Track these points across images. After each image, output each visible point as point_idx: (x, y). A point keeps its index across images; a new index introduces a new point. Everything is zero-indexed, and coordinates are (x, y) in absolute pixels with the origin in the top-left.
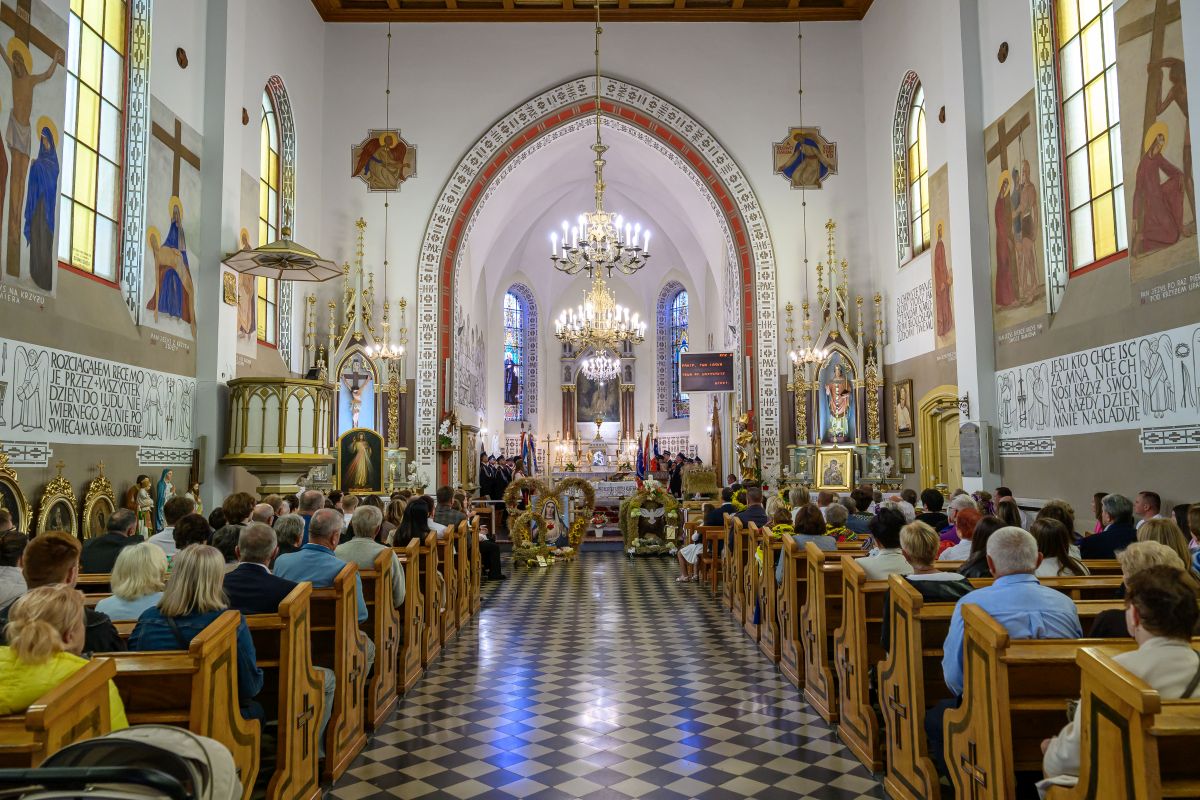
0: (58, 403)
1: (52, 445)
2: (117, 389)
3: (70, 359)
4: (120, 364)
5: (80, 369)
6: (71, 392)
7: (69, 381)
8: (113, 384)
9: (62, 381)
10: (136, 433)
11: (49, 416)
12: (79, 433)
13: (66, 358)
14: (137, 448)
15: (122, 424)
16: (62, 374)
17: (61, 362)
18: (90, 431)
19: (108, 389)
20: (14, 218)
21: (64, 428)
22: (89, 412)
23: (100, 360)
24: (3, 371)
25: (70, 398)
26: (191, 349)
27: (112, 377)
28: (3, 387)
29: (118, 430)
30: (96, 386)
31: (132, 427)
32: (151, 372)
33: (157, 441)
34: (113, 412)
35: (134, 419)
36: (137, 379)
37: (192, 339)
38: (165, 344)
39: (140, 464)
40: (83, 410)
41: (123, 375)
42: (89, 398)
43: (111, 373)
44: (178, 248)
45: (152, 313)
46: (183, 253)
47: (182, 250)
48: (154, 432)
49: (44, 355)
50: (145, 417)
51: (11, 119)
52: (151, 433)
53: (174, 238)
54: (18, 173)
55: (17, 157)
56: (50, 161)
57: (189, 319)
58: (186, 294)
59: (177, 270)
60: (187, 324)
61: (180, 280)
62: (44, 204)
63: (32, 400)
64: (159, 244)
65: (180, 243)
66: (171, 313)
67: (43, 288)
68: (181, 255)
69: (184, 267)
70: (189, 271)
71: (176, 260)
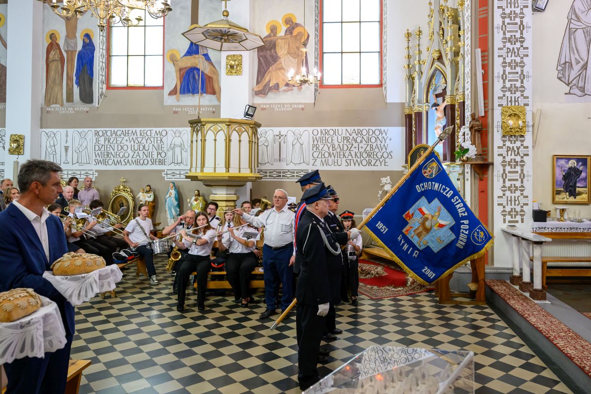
0: (99, 152)
1: (96, 171)
2: (144, 141)
3: (106, 132)
4: (145, 129)
5: (114, 135)
6: (108, 146)
7: (107, 142)
8: (140, 140)
9: (102, 142)
10: (162, 162)
11: (94, 158)
12: (115, 165)
13: (104, 132)
14: (164, 171)
15: (149, 159)
16: (102, 139)
17: (101, 133)
18: (124, 163)
19: (136, 142)
20: (69, 78)
21: (105, 163)
22: (121, 155)
23: (129, 129)
24: (67, 142)
25: (108, 149)
26: (216, 110)
27: (139, 136)
28: (66, 149)
29: (146, 162)
30: (126, 142)
31: (157, 160)
32: (174, 129)
33: (182, 167)
34: (141, 153)
35: (159, 156)
36: (161, 134)
37: (218, 103)
38: (188, 112)
39: (166, 179)
40: (118, 154)
41: (149, 133)
42: (122, 148)
43: (138, 134)
44: (198, 54)
45: (174, 97)
46: (204, 55)
47: (202, 54)
48: (180, 161)
49: (90, 132)
50: (170, 154)
51: (66, 40)
52: (176, 162)
53: (194, 49)
54: (71, 60)
55: (70, 54)
56: (89, 46)
57: (214, 93)
58: (210, 78)
59: (198, 67)
60: (212, 96)
61: (202, 72)
62: (87, 67)
63: (84, 152)
64: (178, 57)
65: (200, 50)
66: (193, 93)
67: (88, 103)
68: (203, 56)
69: (206, 63)
70: (212, 64)
71: (197, 61)
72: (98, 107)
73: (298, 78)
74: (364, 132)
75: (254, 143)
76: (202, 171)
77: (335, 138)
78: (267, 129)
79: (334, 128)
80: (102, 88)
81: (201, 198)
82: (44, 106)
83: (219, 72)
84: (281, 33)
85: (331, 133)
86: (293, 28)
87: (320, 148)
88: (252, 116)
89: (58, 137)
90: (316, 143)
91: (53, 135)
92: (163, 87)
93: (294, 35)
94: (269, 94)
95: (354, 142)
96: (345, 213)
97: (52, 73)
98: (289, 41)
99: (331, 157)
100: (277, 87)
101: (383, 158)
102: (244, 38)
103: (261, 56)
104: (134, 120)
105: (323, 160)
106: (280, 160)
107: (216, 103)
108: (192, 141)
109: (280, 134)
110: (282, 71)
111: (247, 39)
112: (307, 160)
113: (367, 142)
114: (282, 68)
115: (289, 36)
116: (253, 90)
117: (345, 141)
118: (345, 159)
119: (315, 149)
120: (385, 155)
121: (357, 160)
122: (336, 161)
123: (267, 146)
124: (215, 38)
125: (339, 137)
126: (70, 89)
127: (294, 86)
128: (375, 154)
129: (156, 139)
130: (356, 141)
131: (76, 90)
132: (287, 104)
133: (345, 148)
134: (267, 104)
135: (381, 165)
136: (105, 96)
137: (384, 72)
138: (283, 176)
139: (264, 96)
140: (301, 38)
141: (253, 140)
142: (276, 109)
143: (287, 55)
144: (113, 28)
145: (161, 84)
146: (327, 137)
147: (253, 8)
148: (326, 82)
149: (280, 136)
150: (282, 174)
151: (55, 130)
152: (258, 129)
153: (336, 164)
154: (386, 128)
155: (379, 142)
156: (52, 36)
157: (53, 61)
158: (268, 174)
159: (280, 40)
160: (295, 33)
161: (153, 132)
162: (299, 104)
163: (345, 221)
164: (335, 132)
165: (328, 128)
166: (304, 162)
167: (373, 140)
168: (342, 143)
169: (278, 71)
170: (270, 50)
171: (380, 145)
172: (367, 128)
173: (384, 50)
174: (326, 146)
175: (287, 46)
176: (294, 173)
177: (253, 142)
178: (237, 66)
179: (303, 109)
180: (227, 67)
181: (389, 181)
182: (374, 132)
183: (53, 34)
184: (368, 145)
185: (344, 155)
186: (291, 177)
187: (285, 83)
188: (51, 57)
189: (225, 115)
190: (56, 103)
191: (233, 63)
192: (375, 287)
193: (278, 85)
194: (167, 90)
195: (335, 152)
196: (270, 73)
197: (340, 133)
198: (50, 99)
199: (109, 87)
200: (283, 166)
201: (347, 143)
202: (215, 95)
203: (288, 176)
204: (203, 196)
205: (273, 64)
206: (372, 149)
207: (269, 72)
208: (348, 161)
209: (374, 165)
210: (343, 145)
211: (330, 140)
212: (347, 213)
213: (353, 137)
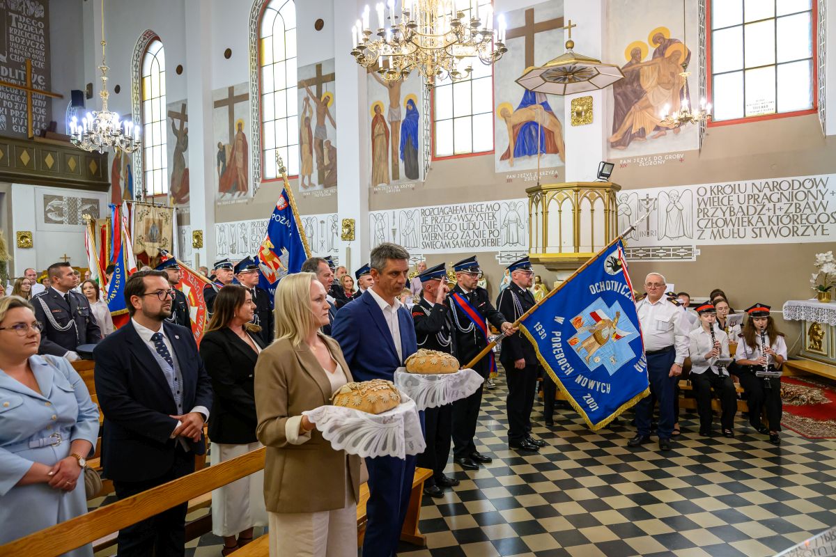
0: (427, 234)
1: (424, 255)
2: (474, 218)
3: (433, 210)
4: (474, 203)
5: (441, 213)
6: (436, 227)
7: (434, 221)
8: (469, 217)
9: (429, 222)
10: (495, 243)
11: (422, 240)
12: (443, 248)
13: (430, 210)
14: (497, 253)
15: (480, 240)
16: (429, 219)
17: (427, 213)
18: (453, 246)
19: (466, 219)
20: (395, 153)
21: (433, 246)
22: (450, 236)
23: (457, 205)
24: (394, 224)
25: (436, 230)
26: (560, 173)
27: (468, 213)
28: (394, 231)
29: (477, 243)
30: (455, 220)
31: (490, 241)
32: (508, 201)
33: (519, 247)
34: (471, 233)
35: (491, 235)
36: (493, 209)
37: (561, 164)
38: (524, 179)
39: (500, 263)
40: (446, 235)
41: (479, 209)
42: (450, 227)
43: (468, 210)
44: (535, 103)
45: (507, 161)
46: (542, 104)
47: (540, 102)
48: (515, 241)
49: (417, 212)
50: (504, 232)
51: (389, 110)
52: (511, 242)
53: (530, 98)
54: (395, 132)
55: (394, 125)
56: (413, 114)
57: (556, 151)
58: (551, 133)
59: (535, 121)
60: (553, 155)
61: (541, 127)
62: (411, 138)
63: (411, 235)
64: (511, 112)
65: (539, 99)
66: (530, 154)
67: (413, 179)
68: (541, 106)
69: (546, 114)
70: (552, 114)
71: (533, 114)
72: (424, 183)
73: (676, 116)
74: (785, 186)
75: (611, 212)
76: (544, 251)
77: (734, 198)
78: (629, 192)
79: (732, 183)
80: (427, 160)
81: (542, 286)
82: (371, 187)
83: (562, 123)
84: (647, 57)
85: (728, 190)
86: (665, 48)
87: (710, 214)
88: (608, 176)
89: (386, 219)
90: (703, 206)
91: (380, 218)
92: (494, 150)
93: (666, 56)
94: (631, 144)
95: (766, 201)
96: (755, 306)
97: (378, 149)
98: (659, 67)
99: (727, 225)
100: (642, 133)
101: (818, 223)
102: (596, 73)
103: (619, 94)
104: (462, 194)
105: (715, 231)
106: (648, 233)
107: (558, 163)
108: (531, 215)
109: (647, 198)
110: (650, 110)
111: (599, 73)
112: (688, 232)
113: (789, 201)
114: (650, 106)
115: (659, 60)
116: (608, 141)
117: (752, 201)
118: (751, 227)
119: (701, 215)
120: (824, 218)
121: (772, 229)
122: (736, 231)
123: (629, 216)
124: (556, 79)
125: (742, 196)
126: (396, 165)
127: (667, 129)
128: (804, 217)
129: (487, 215)
130: (770, 200)
131: (402, 165)
132: (657, 155)
133: (752, 211)
134: (629, 158)
135: (815, 234)
136: (431, 169)
137: (820, 88)
138: (653, 255)
139: (623, 147)
140: (678, 59)
141: (611, 208)
142: (642, 164)
143: (655, 87)
144: (437, 89)
145: (491, 148)
146: (721, 196)
147: (606, 31)
148: (718, 117)
149: (648, 200)
150: (651, 253)
151: (382, 212)
152: (617, 193)
153: (736, 235)
154: (824, 177)
155: (811, 199)
156: (377, 108)
157: (378, 135)
158: (631, 253)
159: (646, 68)
160: (668, 53)
161: (484, 207)
162: (676, 153)
163: (758, 319)
164: (733, 190)
165: (723, 184)
166: (684, 235)
167: (801, 196)
168: (746, 204)
169: (644, 111)
170: (632, 83)
171: (814, 203)
172: (790, 179)
173: (820, 54)
174: (719, 210)
175: (656, 74)
176: (669, 250)
177: (610, 210)
178: (586, 112)
179: (681, 160)
180: (572, 115)
181: (831, 258)
182: (802, 184)
183: (377, 105)
184: (792, 204)
185: (749, 222)
186: (665, 256)
187: (654, 126)
188: (376, 131)
189: (571, 177)
190: (382, 182)
191: (581, 108)
192: (809, 420)
193: (643, 130)
194: (498, 154)
195: (733, 218)
196: (632, 116)
197: (742, 189)
198: (377, 178)
199: (435, 158)
200: (653, 242)
201: (754, 203)
202: (558, 154)
203: (661, 255)
204: (546, 283)
205: (636, 102)
206: (798, 210)
207: (630, 114)
208: (757, 231)
209: (802, 235)
210: (748, 207)
211: (725, 201)
212: (758, 306)
213: (765, 194)
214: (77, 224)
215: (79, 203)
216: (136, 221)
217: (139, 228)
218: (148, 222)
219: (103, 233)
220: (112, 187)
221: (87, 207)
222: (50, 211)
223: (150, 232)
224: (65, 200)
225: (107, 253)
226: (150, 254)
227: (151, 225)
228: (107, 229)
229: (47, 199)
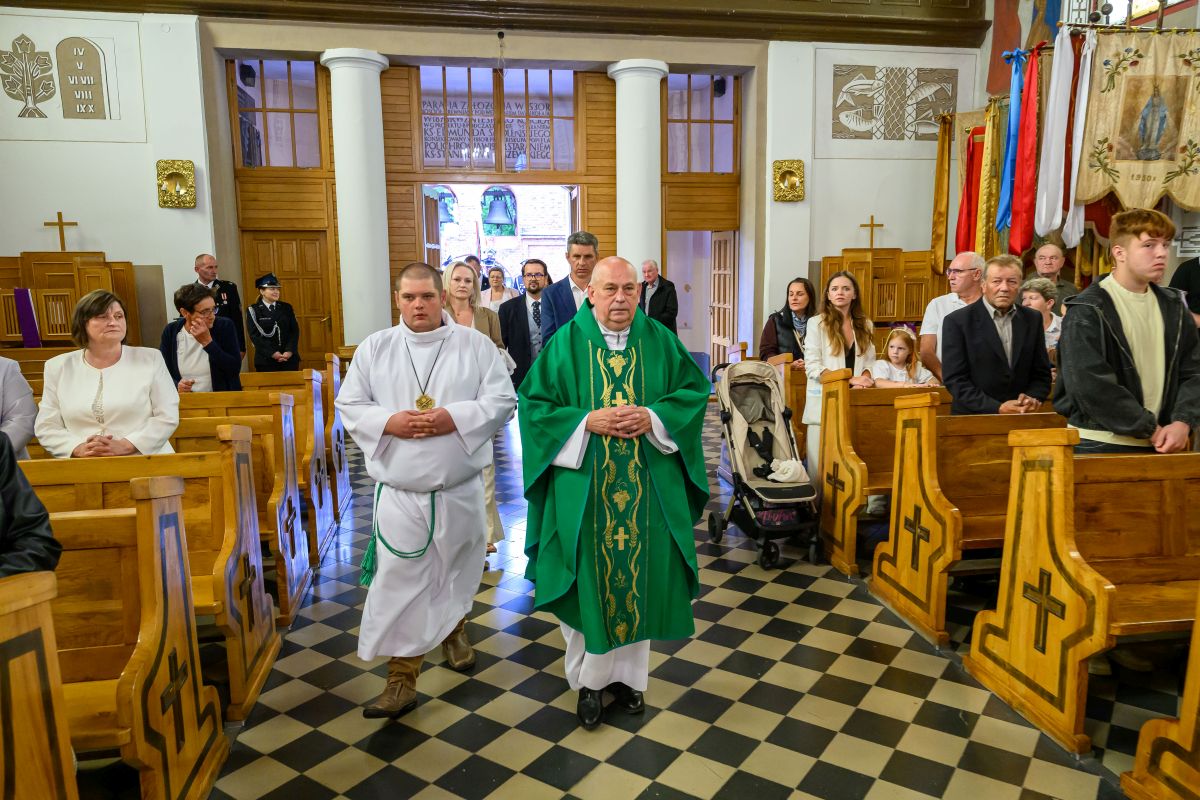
214: (902, 138)
215: (911, 82)
216: (1096, 91)
217: (1103, 116)
218: (1135, 90)
219: (973, 153)
220: (994, 30)
221: (928, 92)
222: (846, 106)
223: (1138, 124)
224: (879, 75)
225: (982, 206)
226: (1129, 202)
227: (1144, 101)
228: (988, 138)
229: (842, 74)
